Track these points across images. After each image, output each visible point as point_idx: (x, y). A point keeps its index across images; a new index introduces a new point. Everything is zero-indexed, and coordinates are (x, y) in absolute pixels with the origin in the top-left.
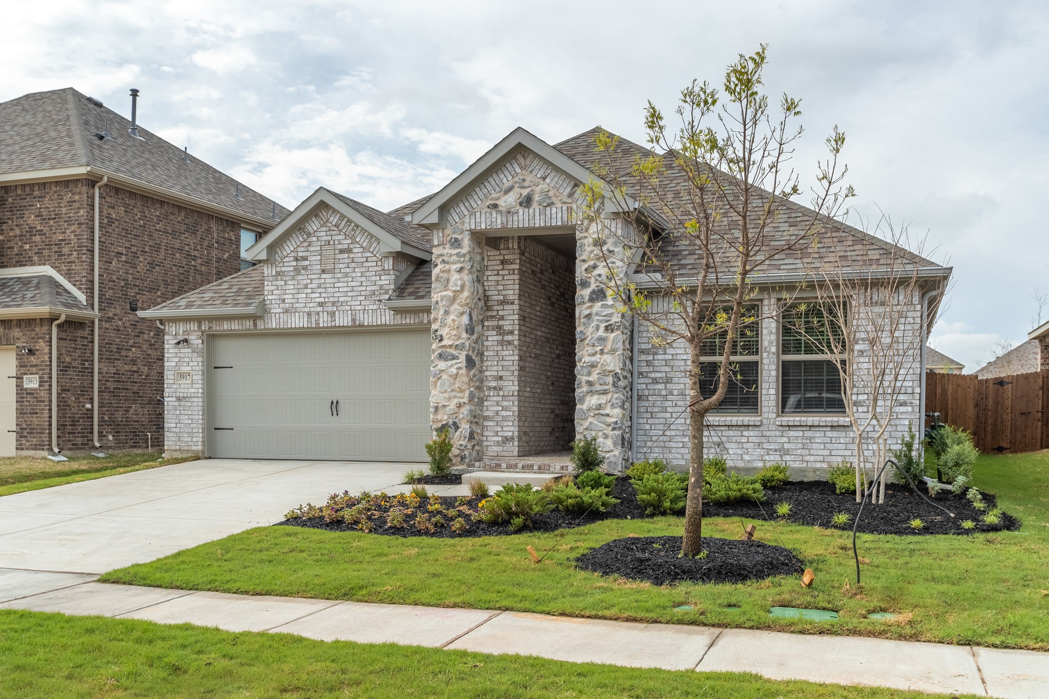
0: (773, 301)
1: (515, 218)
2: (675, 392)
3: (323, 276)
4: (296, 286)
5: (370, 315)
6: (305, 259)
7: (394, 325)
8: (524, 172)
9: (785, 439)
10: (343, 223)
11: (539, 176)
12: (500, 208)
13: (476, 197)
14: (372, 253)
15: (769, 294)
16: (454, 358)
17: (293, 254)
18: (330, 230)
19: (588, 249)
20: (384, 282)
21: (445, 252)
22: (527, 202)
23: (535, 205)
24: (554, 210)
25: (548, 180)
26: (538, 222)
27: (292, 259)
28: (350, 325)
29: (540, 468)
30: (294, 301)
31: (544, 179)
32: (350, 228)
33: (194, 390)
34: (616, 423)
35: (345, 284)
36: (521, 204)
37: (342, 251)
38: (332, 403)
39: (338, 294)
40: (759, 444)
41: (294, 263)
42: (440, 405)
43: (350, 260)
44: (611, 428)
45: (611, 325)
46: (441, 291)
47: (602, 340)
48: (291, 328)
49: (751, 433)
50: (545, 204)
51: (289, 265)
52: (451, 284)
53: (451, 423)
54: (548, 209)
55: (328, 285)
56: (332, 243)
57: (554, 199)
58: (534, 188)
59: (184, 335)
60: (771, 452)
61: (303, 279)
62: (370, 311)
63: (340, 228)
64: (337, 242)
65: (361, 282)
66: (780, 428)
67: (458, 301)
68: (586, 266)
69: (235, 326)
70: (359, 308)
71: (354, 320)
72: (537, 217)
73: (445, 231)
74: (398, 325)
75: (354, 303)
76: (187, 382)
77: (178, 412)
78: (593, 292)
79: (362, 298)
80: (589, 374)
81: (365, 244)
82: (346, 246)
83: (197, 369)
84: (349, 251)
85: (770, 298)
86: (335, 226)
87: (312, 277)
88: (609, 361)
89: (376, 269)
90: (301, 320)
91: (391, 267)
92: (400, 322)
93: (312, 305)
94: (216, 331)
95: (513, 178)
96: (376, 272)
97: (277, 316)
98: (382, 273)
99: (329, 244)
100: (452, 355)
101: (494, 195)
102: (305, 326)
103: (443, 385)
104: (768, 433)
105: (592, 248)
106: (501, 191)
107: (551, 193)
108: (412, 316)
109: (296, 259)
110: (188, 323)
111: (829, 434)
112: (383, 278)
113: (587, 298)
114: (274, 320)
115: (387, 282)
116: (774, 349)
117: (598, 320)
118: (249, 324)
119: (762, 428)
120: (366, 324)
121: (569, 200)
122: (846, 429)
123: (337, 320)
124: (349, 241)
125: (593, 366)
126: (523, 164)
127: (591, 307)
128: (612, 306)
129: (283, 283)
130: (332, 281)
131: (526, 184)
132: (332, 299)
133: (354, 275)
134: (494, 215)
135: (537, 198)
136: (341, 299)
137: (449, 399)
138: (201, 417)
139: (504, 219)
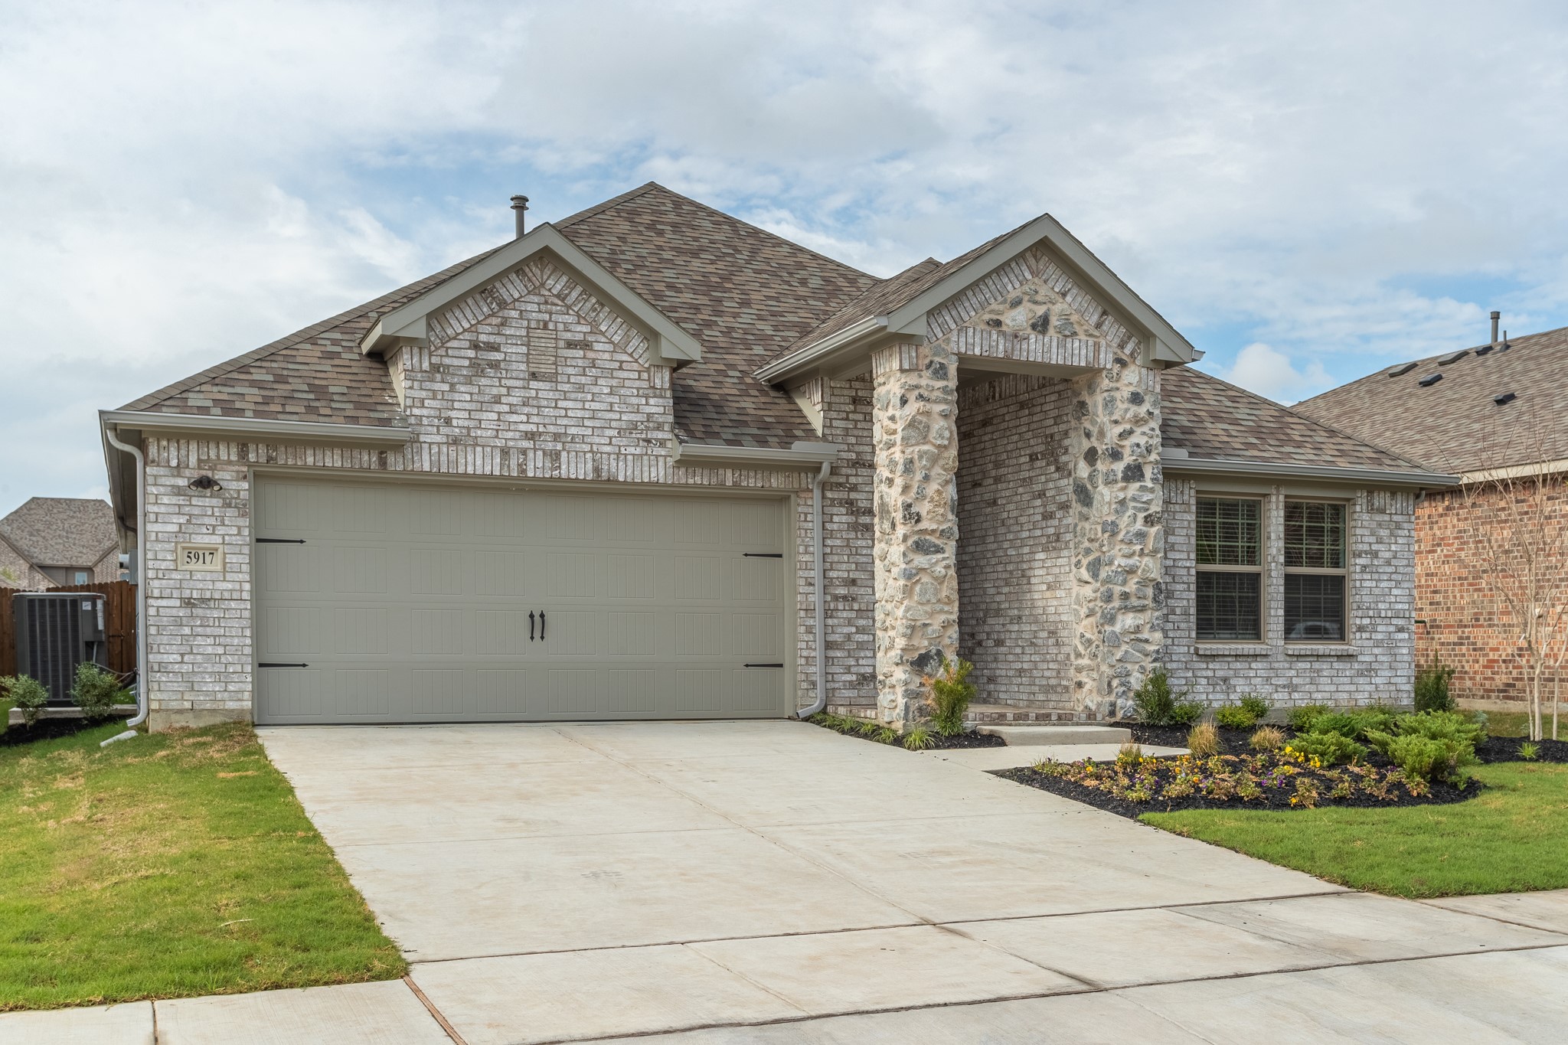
0: (1282, 498)
1: (1025, 346)
2: (1178, 611)
3: (534, 384)
4: (475, 397)
5: (630, 464)
6: (494, 347)
7: (672, 485)
8: (1036, 280)
9: (1293, 673)
10: (574, 294)
11: (1056, 290)
12: (1004, 328)
13: (967, 304)
14: (631, 355)
15: (1277, 489)
16: (939, 550)
17: (467, 336)
18: (546, 303)
19: (1122, 406)
20: (653, 410)
21: (924, 382)
22: (1041, 325)
23: (1051, 331)
24: (1076, 344)
25: (1069, 298)
26: (1055, 357)
27: (467, 344)
28: (590, 477)
29: (1060, 718)
30: (472, 424)
31: (1064, 295)
32: (588, 305)
33: (230, 586)
34: (1158, 652)
35: (580, 405)
36: (1034, 327)
37: (570, 345)
38: (532, 616)
39: (565, 422)
40: (1268, 678)
41: (471, 353)
42: (918, 623)
43: (587, 363)
44: (1150, 659)
45: (1150, 515)
46: (917, 444)
47: (1141, 536)
48: (466, 474)
49: (1260, 665)
50: (1067, 333)
51: (460, 356)
52: (933, 434)
53: (934, 651)
54: (1069, 340)
55: (545, 403)
56: (551, 326)
57: (1077, 328)
58: (1050, 306)
59: (199, 468)
60: (1279, 689)
61: (489, 383)
62: (630, 458)
63: (569, 301)
64: (561, 327)
65: (611, 404)
66: (1288, 659)
67: (942, 462)
68: (1119, 429)
69: (333, 460)
70: (607, 449)
71: (597, 470)
72: (1054, 349)
73: (921, 349)
74: (680, 485)
75: (597, 440)
76: (207, 567)
77: (187, 631)
78: (1128, 468)
79: (615, 433)
80: (1124, 583)
81: (616, 339)
82: (580, 337)
83: (238, 540)
84: (586, 346)
85: (1278, 495)
86: (558, 296)
87: (510, 383)
88: (1151, 565)
89: (637, 384)
90: (488, 461)
91: (667, 385)
92: (683, 481)
93: (510, 435)
94: (286, 466)
95: (1021, 285)
96: (638, 389)
97: (435, 449)
98: (650, 392)
99: (545, 327)
100: (935, 546)
101: (994, 306)
102: (497, 473)
103: (923, 592)
104: (1276, 665)
105: (1126, 405)
106: (1005, 302)
107: (1074, 318)
108: (706, 472)
109: (475, 346)
110: (212, 445)
111: (1336, 665)
112: (652, 401)
113: (1120, 475)
114: (426, 456)
115: (661, 410)
116: (1282, 559)
117: (1134, 508)
118: (368, 459)
119: (1270, 659)
120: (621, 479)
121: (1096, 333)
122: (1351, 659)
123: (564, 467)
124: (587, 329)
125: (1131, 571)
126: (1034, 268)
127: (1124, 489)
128: (1152, 490)
129: (446, 387)
130: (551, 395)
131: (1039, 298)
132: (551, 429)
133: (596, 390)
134: (995, 337)
135: (1054, 321)
136: (572, 431)
137: (931, 614)
138: (248, 641)
139: (1009, 345)
